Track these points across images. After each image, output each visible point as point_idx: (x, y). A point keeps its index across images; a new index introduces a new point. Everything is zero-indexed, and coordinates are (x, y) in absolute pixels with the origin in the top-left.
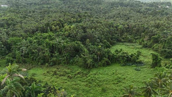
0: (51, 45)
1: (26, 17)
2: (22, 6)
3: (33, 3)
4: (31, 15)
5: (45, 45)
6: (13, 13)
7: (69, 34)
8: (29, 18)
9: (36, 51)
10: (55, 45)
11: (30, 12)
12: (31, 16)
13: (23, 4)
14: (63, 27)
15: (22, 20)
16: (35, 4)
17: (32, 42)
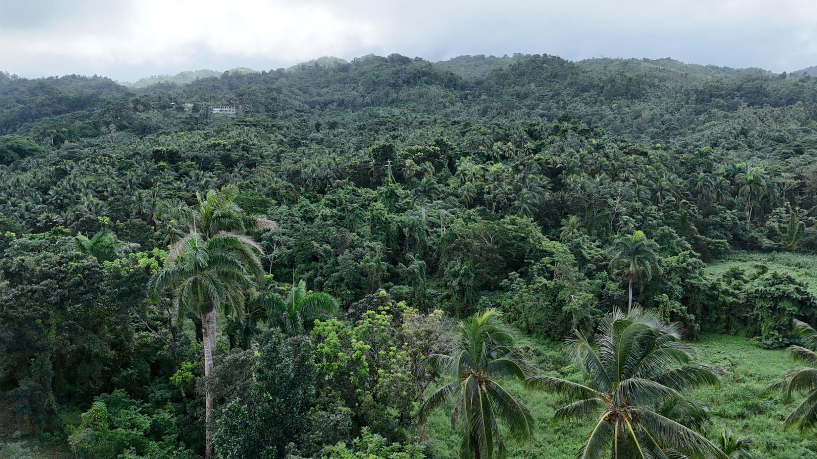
0: (394, 228)
1: (299, 144)
2: (288, 112)
3: (332, 102)
4: (319, 135)
5: (366, 229)
6: (253, 129)
7: (480, 193)
8: (314, 146)
9: (325, 250)
10: (411, 229)
11: (318, 127)
12: (322, 140)
13: (296, 103)
14: (453, 169)
15: (282, 152)
16: (341, 103)
17: (312, 220)
